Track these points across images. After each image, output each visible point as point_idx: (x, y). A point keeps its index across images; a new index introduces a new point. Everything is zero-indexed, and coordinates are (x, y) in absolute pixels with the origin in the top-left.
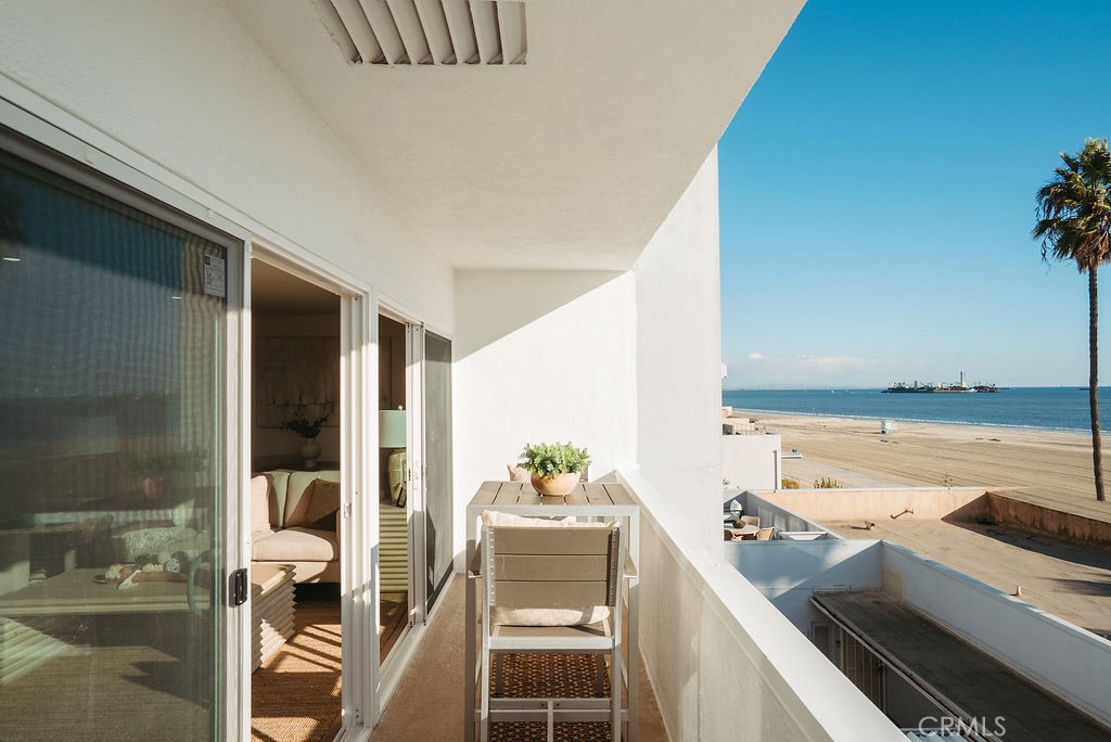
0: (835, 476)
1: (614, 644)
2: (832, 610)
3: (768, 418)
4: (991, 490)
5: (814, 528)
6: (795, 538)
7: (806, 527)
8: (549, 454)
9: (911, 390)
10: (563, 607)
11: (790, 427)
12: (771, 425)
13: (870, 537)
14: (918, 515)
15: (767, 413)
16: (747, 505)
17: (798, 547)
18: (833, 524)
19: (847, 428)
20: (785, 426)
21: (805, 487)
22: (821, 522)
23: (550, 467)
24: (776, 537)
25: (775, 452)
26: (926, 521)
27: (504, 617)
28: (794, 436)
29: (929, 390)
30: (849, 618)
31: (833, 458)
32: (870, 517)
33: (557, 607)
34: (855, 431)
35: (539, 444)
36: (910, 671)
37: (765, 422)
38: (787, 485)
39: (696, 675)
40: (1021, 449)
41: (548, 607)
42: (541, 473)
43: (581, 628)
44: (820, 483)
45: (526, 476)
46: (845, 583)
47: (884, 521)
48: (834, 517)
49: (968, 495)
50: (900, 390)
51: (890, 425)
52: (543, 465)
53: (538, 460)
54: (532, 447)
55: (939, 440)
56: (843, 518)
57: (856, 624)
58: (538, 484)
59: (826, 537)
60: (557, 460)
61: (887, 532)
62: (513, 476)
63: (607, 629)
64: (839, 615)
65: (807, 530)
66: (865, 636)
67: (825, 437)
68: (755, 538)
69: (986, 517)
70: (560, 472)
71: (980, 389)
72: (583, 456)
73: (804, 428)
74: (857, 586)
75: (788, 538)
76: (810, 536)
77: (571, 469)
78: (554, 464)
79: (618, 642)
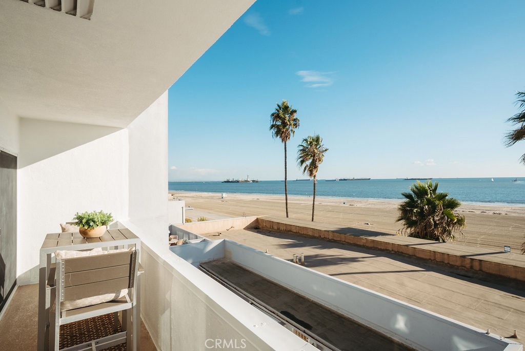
0: (205, 216)
1: (133, 305)
2: (207, 269)
3: (178, 194)
4: (258, 217)
5: (200, 237)
6: (193, 242)
7: (196, 237)
8: (91, 217)
9: (232, 182)
10: (105, 294)
11: (188, 197)
12: (180, 196)
13: (220, 239)
14: (236, 228)
15: (178, 192)
16: (173, 231)
17: (194, 246)
18: (206, 235)
19: (209, 196)
20: (186, 197)
21: (195, 221)
22: (202, 235)
23: (92, 224)
24: (185, 243)
25: (182, 208)
26: (238, 230)
27: (69, 306)
28: (190, 200)
29: (238, 182)
30: (213, 271)
31: (205, 209)
32: (219, 231)
33: (102, 294)
34: (212, 198)
35: (84, 212)
36: (235, 286)
37: (178, 195)
38: (187, 221)
39: (169, 310)
40: (266, 202)
41: (96, 295)
42: (86, 227)
43: (114, 301)
44: (200, 219)
45: (76, 229)
46: (211, 258)
47: (224, 232)
48: (206, 232)
49: (250, 220)
50: (228, 182)
51: (225, 195)
52: (88, 223)
53: (84, 221)
54: (79, 214)
55: (241, 200)
56: (210, 232)
57: (216, 272)
58: (84, 233)
59: (204, 240)
60: (96, 220)
61: (225, 236)
62: (63, 230)
63: (128, 299)
64: (210, 271)
65: (197, 238)
66: (219, 276)
67: (201, 201)
68: (176, 244)
69: (257, 227)
70: (98, 226)
71: (253, 181)
72: (109, 217)
73: (193, 197)
74: (216, 258)
75: (190, 243)
76: (198, 241)
77: (103, 223)
78: (94, 222)
79: (135, 304)
